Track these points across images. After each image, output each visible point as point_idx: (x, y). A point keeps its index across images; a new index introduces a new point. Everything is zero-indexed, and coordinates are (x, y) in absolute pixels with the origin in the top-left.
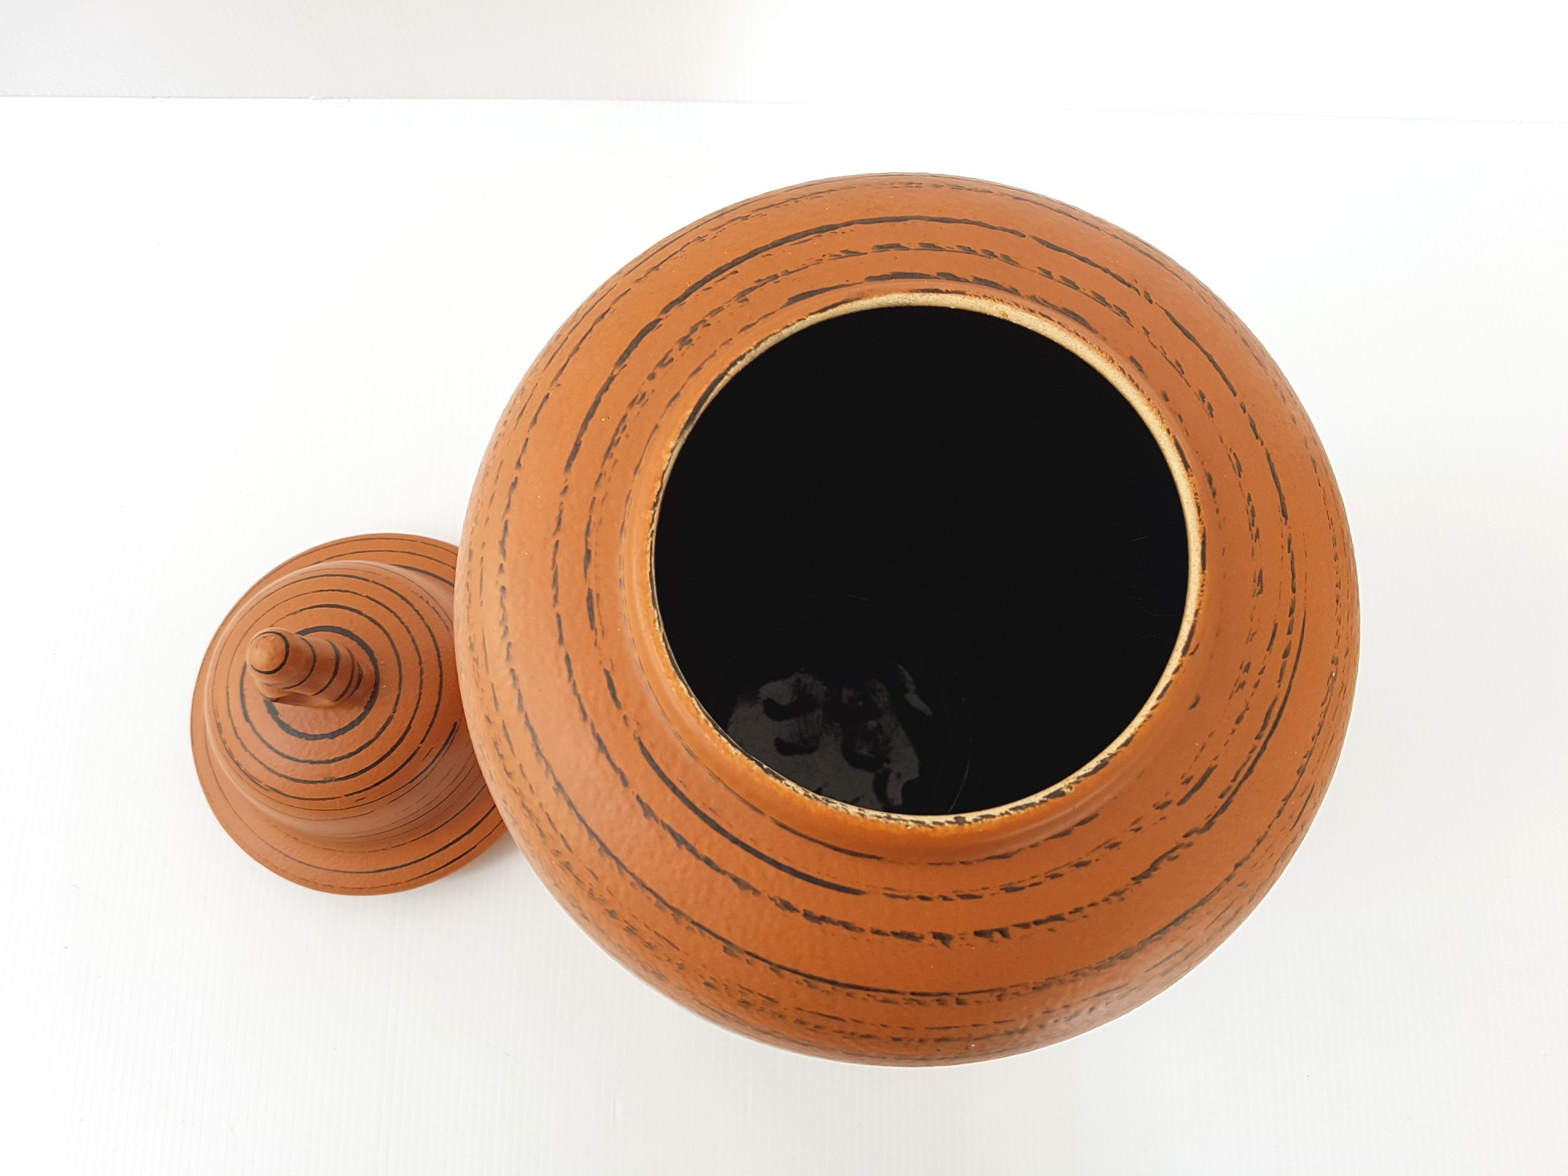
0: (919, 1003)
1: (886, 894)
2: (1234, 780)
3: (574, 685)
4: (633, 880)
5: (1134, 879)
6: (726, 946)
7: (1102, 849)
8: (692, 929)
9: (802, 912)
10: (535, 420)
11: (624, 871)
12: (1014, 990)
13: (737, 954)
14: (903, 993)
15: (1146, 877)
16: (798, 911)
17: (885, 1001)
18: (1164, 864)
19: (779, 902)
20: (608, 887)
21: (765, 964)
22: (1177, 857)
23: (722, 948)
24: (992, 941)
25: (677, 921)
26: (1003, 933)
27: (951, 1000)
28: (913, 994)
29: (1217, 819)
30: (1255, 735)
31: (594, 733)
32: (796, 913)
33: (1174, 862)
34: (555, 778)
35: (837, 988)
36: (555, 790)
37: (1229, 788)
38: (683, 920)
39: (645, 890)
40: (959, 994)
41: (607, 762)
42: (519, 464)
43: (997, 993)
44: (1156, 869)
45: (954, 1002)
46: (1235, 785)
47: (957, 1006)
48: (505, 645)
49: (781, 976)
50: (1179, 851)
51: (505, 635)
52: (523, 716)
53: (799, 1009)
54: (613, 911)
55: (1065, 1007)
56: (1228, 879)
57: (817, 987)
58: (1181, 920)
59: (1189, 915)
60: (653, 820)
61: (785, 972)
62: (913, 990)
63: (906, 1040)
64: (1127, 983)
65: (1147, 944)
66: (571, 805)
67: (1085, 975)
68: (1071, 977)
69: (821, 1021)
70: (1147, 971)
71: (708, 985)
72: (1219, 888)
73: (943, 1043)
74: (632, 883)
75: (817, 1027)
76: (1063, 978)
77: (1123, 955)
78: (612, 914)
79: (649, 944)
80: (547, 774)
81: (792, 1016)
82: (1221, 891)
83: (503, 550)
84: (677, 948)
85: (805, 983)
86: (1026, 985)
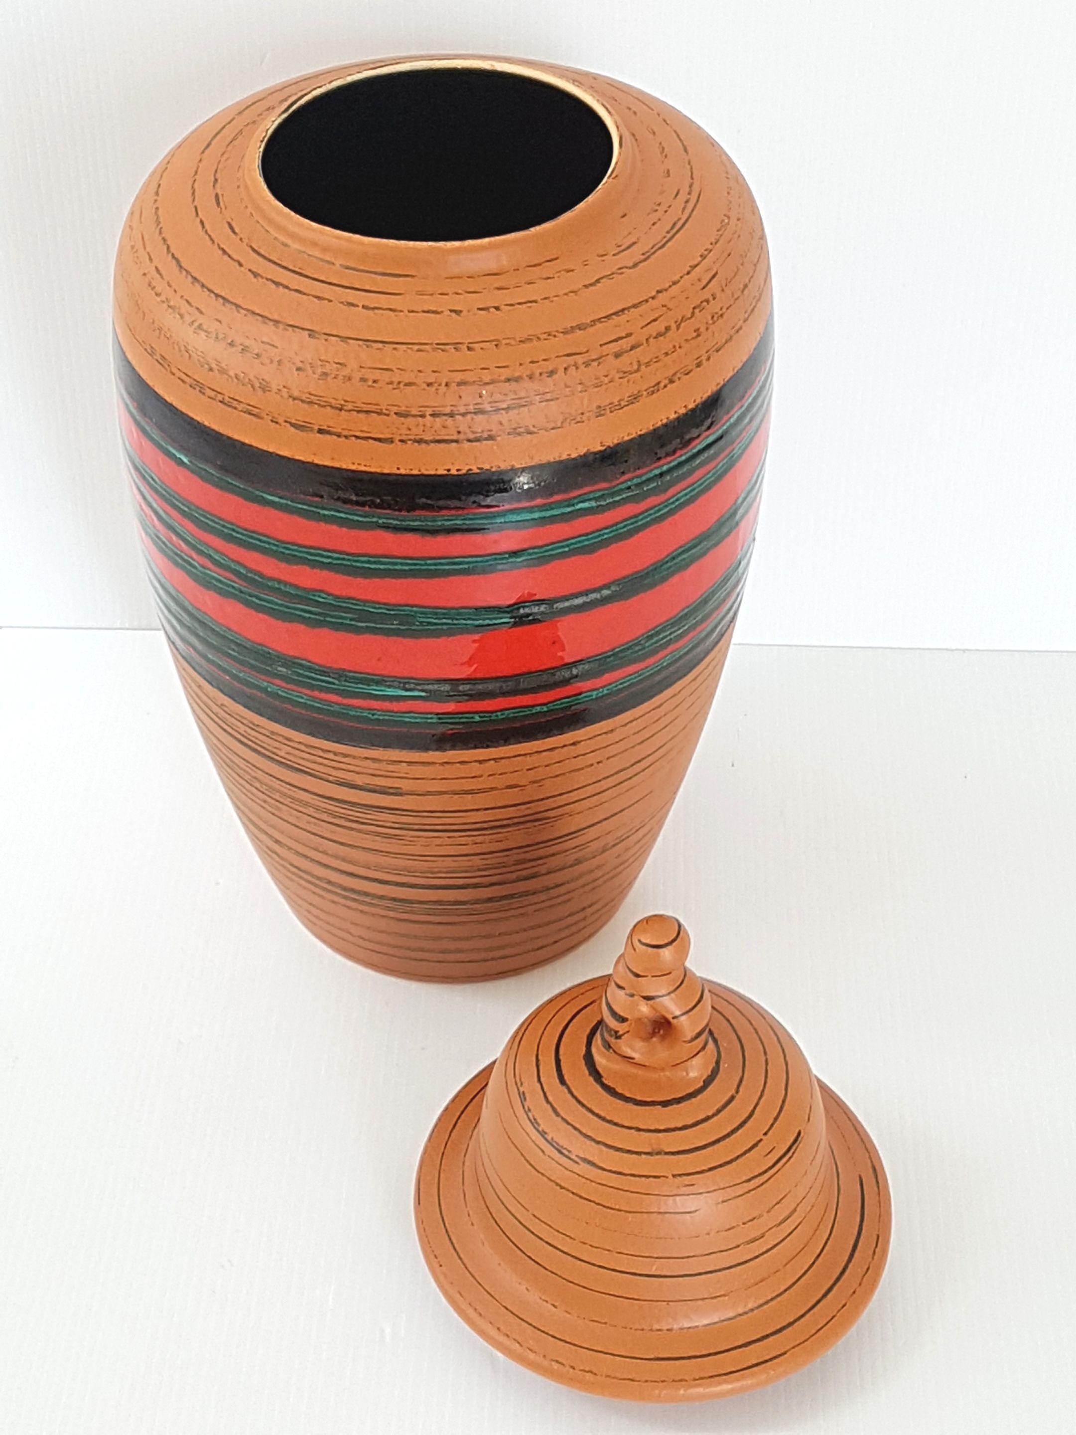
0: (443, 350)
1: (417, 294)
2: (651, 249)
3: (206, 231)
5: (584, 286)
6: (310, 333)
7: (562, 272)
9: (361, 307)
11: (240, 310)
12: (508, 341)
13: (318, 336)
14: (431, 344)
15: (592, 286)
17: (419, 350)
18: (605, 281)
19: (345, 304)
20: (228, 325)
21: (336, 339)
22: (614, 278)
23: (307, 336)
24: (489, 312)
25: (277, 328)
26: (497, 308)
27: (464, 347)
28: (437, 344)
29: (640, 264)
30: (666, 232)
31: (219, 249)
32: (357, 308)
34: (192, 276)
35: (386, 345)
36: (192, 283)
37: (649, 251)
38: (281, 325)
39: (254, 315)
40: (469, 343)
43: (495, 343)
44: (599, 282)
45: (466, 349)
46: (651, 251)
47: (469, 352)
49: (348, 344)
50: (614, 276)
51: (158, 225)
52: (170, 255)
53: (361, 367)
54: (232, 341)
55: (544, 360)
56: (653, 298)
57: (372, 347)
58: (620, 313)
59: (626, 312)
60: (260, 279)
61: (351, 341)
62: (438, 342)
63: (436, 385)
64: (587, 351)
65: (597, 323)
66: (203, 286)
67: (555, 336)
68: (545, 336)
69: (377, 375)
70: (601, 345)
71: (298, 369)
72: (647, 301)
73: (462, 387)
74: (245, 315)
75: (374, 381)
76: (540, 336)
77: (580, 327)
78: (232, 344)
79: (257, 355)
80: (186, 277)
81: (357, 376)
82: (648, 304)
83: (157, 194)
84: (277, 347)
85: (365, 347)
86: (514, 338)
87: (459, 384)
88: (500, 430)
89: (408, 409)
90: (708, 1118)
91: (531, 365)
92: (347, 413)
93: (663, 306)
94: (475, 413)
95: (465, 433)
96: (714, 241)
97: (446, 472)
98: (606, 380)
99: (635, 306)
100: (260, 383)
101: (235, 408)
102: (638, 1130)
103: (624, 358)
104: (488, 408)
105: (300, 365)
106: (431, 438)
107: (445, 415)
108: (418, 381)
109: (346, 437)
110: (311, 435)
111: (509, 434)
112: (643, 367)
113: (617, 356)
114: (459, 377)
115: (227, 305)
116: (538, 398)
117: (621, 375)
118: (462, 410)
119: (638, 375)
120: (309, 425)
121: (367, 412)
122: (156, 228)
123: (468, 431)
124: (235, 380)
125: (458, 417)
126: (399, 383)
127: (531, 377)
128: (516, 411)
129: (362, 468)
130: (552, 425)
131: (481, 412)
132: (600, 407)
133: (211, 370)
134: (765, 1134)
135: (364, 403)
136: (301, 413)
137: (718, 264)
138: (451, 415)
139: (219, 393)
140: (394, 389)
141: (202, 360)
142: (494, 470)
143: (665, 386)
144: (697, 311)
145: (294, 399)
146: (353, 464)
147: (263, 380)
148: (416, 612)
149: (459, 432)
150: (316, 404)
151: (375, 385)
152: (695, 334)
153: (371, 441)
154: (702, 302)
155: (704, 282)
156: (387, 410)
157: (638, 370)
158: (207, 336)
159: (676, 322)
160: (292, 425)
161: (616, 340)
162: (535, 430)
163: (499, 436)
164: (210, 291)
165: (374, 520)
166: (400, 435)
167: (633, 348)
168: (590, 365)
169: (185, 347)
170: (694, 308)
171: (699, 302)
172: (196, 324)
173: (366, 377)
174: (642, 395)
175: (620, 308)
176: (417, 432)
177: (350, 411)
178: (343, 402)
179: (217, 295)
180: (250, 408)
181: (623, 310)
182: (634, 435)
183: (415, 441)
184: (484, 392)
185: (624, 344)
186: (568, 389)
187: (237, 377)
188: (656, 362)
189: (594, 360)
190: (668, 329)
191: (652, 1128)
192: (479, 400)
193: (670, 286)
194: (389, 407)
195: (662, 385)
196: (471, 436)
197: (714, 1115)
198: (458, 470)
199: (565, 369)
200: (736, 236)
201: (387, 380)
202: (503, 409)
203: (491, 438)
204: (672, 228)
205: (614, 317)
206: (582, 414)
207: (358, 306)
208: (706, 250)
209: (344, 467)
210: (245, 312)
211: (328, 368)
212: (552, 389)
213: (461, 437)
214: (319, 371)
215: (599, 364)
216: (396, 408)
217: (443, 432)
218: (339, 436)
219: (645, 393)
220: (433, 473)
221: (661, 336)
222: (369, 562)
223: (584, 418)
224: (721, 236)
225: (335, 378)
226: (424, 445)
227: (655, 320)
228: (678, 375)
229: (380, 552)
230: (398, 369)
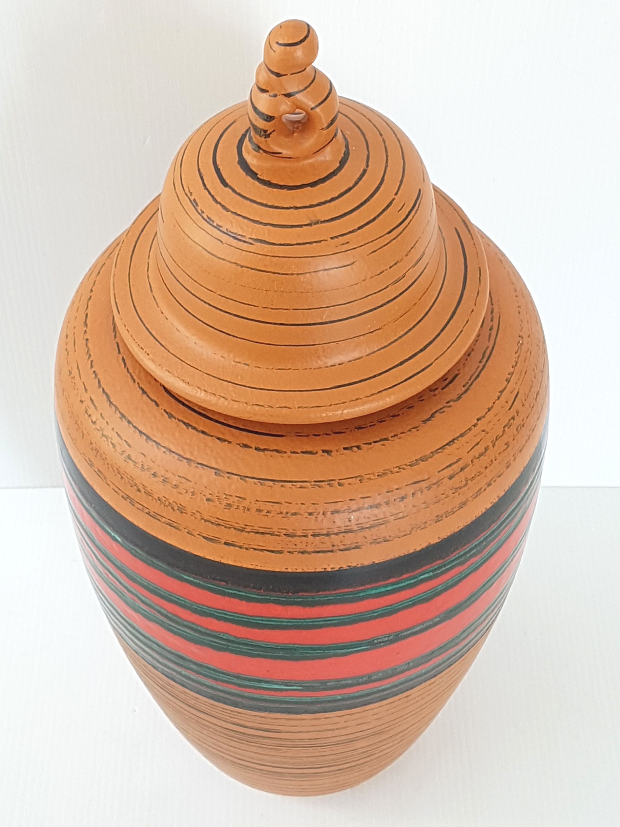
0: (320, 487)
1: (296, 435)
2: (470, 379)
3: (128, 369)
4: (165, 450)
5: (423, 421)
6: (216, 471)
7: (405, 409)
8: (197, 467)
9: (254, 448)
10: (99, 273)
11: (160, 447)
12: (368, 476)
13: (222, 474)
14: (310, 482)
15: (428, 421)
16: (252, 448)
17: (301, 487)
18: (438, 414)
19: (241, 445)
20: (151, 458)
21: (236, 477)
22: (444, 412)
23: (214, 473)
24: (353, 452)
25: (190, 465)
26: (359, 447)
27: (335, 483)
28: (315, 481)
29: (463, 396)
30: (479, 361)
31: (139, 387)
32: (251, 449)
33: (443, 414)
34: (120, 412)
35: (276, 483)
36: (121, 418)
37: (468, 383)
38: (192, 463)
39: (171, 453)
40: (339, 480)
41: (147, 398)
42: (92, 291)
43: (359, 478)
44: (433, 417)
45: (337, 485)
46: (470, 382)
47: (339, 487)
48: (89, 362)
49: (246, 481)
50: (444, 409)
51: (89, 358)
52: (101, 390)
53: (257, 501)
54: (155, 473)
55: (397, 489)
56: (475, 426)
57: (265, 485)
58: (452, 443)
59: (456, 441)
60: (173, 419)
61: (247, 479)
62: (315, 480)
63: (316, 514)
64: (429, 478)
65: (434, 454)
66: (129, 422)
67: (404, 469)
68: (397, 470)
69: (269, 507)
70: (439, 472)
71: (208, 500)
72: (470, 429)
73: (336, 515)
74: (164, 452)
75: (268, 512)
76: (393, 470)
77: (422, 459)
78: (155, 475)
79: (175, 485)
80: (115, 412)
81: (254, 507)
82: (472, 432)
83: (86, 325)
84: (191, 481)
85: (259, 484)
86: (373, 473)
87: (333, 513)
88: (365, 542)
89: (294, 532)
90: (350, 189)
91: (387, 493)
92: (247, 534)
93: (483, 431)
94: (345, 532)
95: (338, 546)
96: (514, 364)
97: (323, 570)
98: (444, 496)
99: (462, 435)
100: (178, 507)
101: (159, 520)
102: (296, 208)
103: (456, 479)
104: (355, 528)
105: (210, 496)
106: (313, 550)
107: (323, 535)
108: (302, 512)
109: (247, 549)
110: (218, 545)
111: (371, 543)
112: (470, 481)
113: (451, 478)
114: (332, 507)
115: (149, 442)
116: (393, 517)
117: (453, 491)
118: (336, 531)
119: (467, 488)
120: (217, 539)
121: (262, 533)
122: (88, 360)
123: (340, 544)
124: (158, 501)
125: (332, 536)
126: (287, 513)
127: (387, 503)
128: (377, 528)
129: (259, 568)
130: (403, 534)
131: (351, 531)
132: (438, 516)
133: (139, 490)
134: (396, 194)
135: (260, 527)
136: (212, 531)
137: (518, 385)
138: (328, 535)
139: (146, 508)
140: (283, 517)
141: (131, 482)
142: (359, 566)
143: (485, 490)
144: (506, 428)
145: (206, 521)
146: (252, 565)
147: (180, 505)
148: (297, 647)
149: (333, 546)
150: (223, 526)
151: (268, 514)
152: (506, 446)
153: (266, 552)
154: (509, 420)
155: (510, 403)
156: (278, 532)
157: (466, 485)
158: (135, 465)
159: (492, 442)
160: (203, 537)
161: (450, 466)
162: (391, 539)
163: (363, 545)
164: (135, 427)
165: (268, 597)
166: (288, 548)
167: (462, 469)
168: (431, 488)
169: (117, 469)
170: (504, 427)
171: (507, 421)
172: (125, 455)
173: (261, 508)
174: (469, 501)
175: (451, 439)
176: (301, 547)
177: (249, 532)
178: (244, 526)
179: (141, 432)
180: (171, 522)
181: (453, 441)
182: (462, 527)
183: (300, 552)
184: (352, 517)
185: (456, 468)
186: (415, 508)
187: (159, 499)
188: (479, 475)
189: (434, 484)
190: (486, 449)
191: (308, 205)
192: (349, 524)
193: (486, 413)
194: (279, 530)
195: (483, 490)
196: (342, 547)
197: (354, 186)
198: (332, 568)
199: (413, 494)
200: (529, 353)
201: (279, 511)
202: (367, 528)
203: (357, 547)
204: (483, 358)
205: (447, 446)
206: (426, 522)
207: (251, 447)
208: (509, 374)
209: (245, 566)
210: (164, 449)
211: (230, 502)
212: (403, 510)
213: (335, 548)
214: (225, 502)
215: (439, 485)
216: (285, 531)
217: (322, 546)
218: (241, 547)
219: (471, 499)
220: (313, 571)
221: (482, 455)
222: (262, 620)
223: (427, 525)
224: (519, 357)
225: (237, 508)
226: (307, 555)
227: (477, 444)
228: (494, 479)
229: (271, 616)
230: (286, 502)
